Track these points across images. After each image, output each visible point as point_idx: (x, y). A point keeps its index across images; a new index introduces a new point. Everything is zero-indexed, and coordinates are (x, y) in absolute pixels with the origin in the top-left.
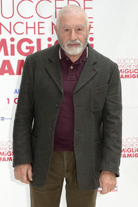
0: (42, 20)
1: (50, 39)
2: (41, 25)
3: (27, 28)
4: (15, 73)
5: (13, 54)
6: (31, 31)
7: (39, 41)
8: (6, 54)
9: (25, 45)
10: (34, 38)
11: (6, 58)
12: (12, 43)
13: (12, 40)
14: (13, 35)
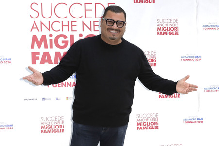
0: (74, 20)
1: (81, 35)
2: (74, 24)
3: (62, 26)
4: (53, 62)
5: (51, 47)
6: (66, 28)
7: (72, 36)
8: (46, 47)
9: (61, 40)
10: (68, 34)
11: (46, 50)
12: (51, 38)
13: (51, 35)
14: (52, 32)
